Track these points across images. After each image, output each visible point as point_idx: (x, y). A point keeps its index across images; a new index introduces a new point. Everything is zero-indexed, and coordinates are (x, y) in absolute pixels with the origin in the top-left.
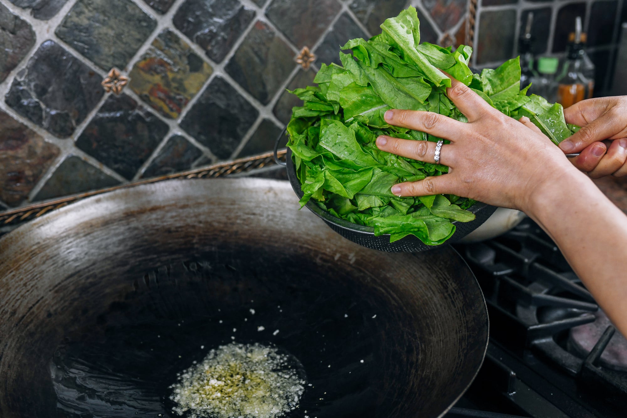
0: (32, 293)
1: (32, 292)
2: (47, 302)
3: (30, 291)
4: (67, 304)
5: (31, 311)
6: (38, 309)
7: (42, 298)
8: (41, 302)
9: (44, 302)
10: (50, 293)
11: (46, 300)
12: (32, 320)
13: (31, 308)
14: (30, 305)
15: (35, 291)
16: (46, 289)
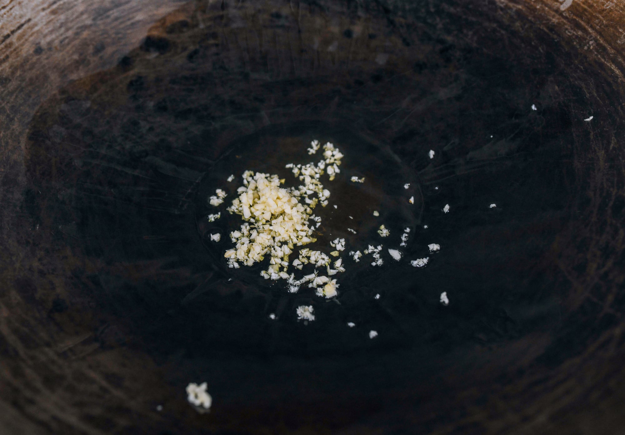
0: (12, 11)
1: (11, 9)
2: (36, 29)
3: (8, 8)
4: (70, 33)
5: (8, 41)
6: (19, 39)
7: (29, 20)
8: (25, 27)
9: (31, 28)
10: (43, 14)
11: (35, 25)
12: (7, 57)
13: (8, 36)
14: (6, 32)
15: (17, 8)
16: (37, 6)
